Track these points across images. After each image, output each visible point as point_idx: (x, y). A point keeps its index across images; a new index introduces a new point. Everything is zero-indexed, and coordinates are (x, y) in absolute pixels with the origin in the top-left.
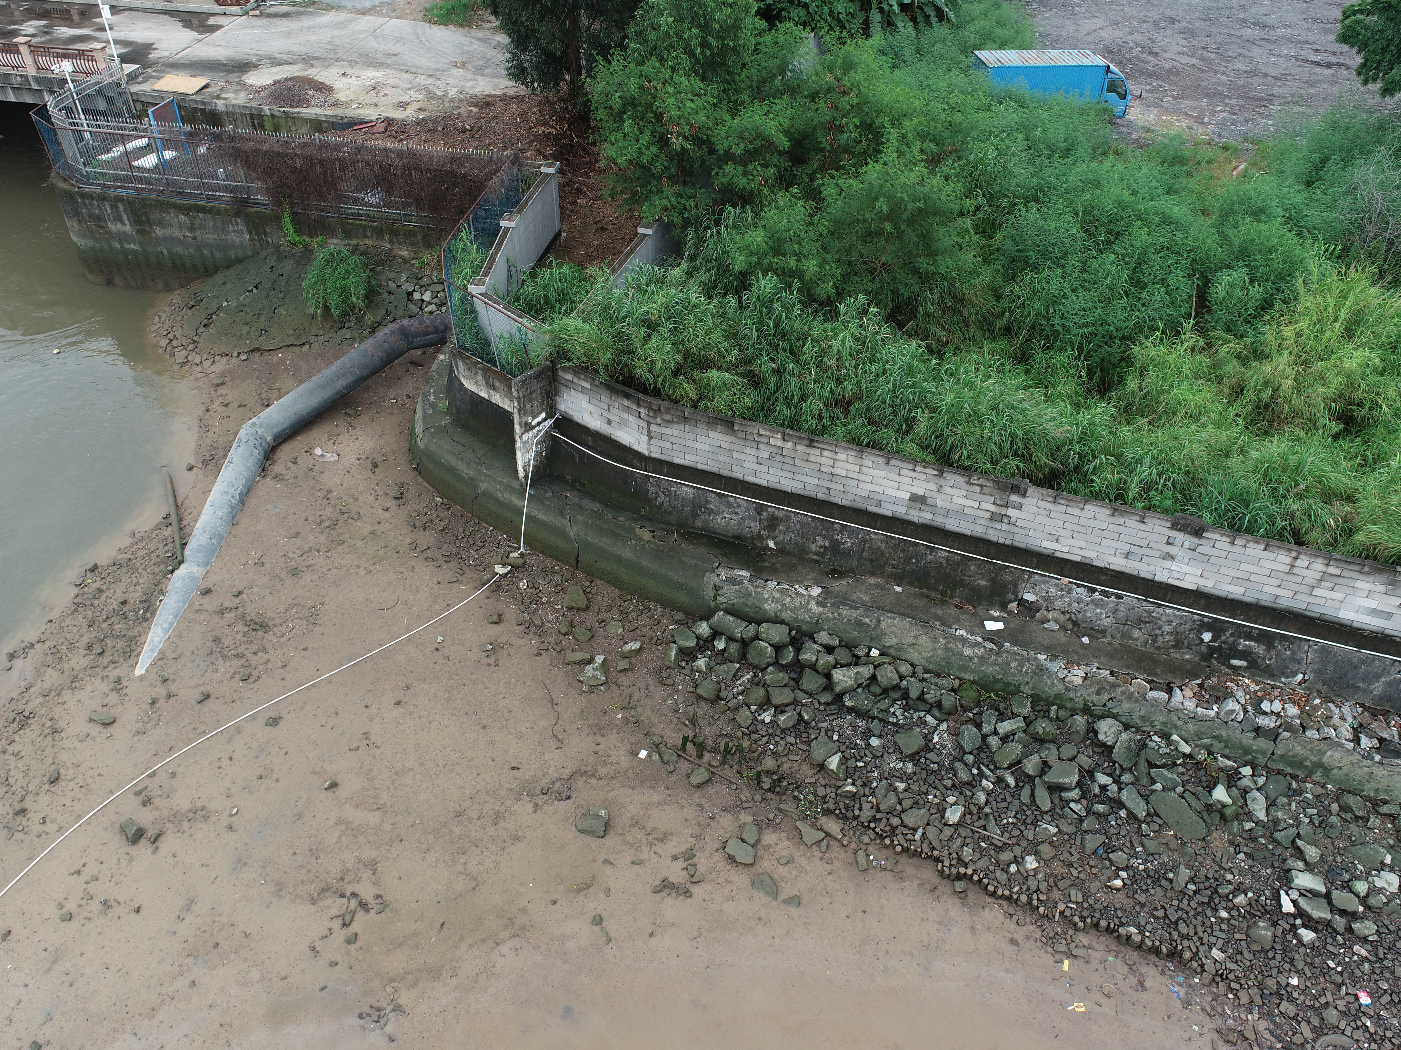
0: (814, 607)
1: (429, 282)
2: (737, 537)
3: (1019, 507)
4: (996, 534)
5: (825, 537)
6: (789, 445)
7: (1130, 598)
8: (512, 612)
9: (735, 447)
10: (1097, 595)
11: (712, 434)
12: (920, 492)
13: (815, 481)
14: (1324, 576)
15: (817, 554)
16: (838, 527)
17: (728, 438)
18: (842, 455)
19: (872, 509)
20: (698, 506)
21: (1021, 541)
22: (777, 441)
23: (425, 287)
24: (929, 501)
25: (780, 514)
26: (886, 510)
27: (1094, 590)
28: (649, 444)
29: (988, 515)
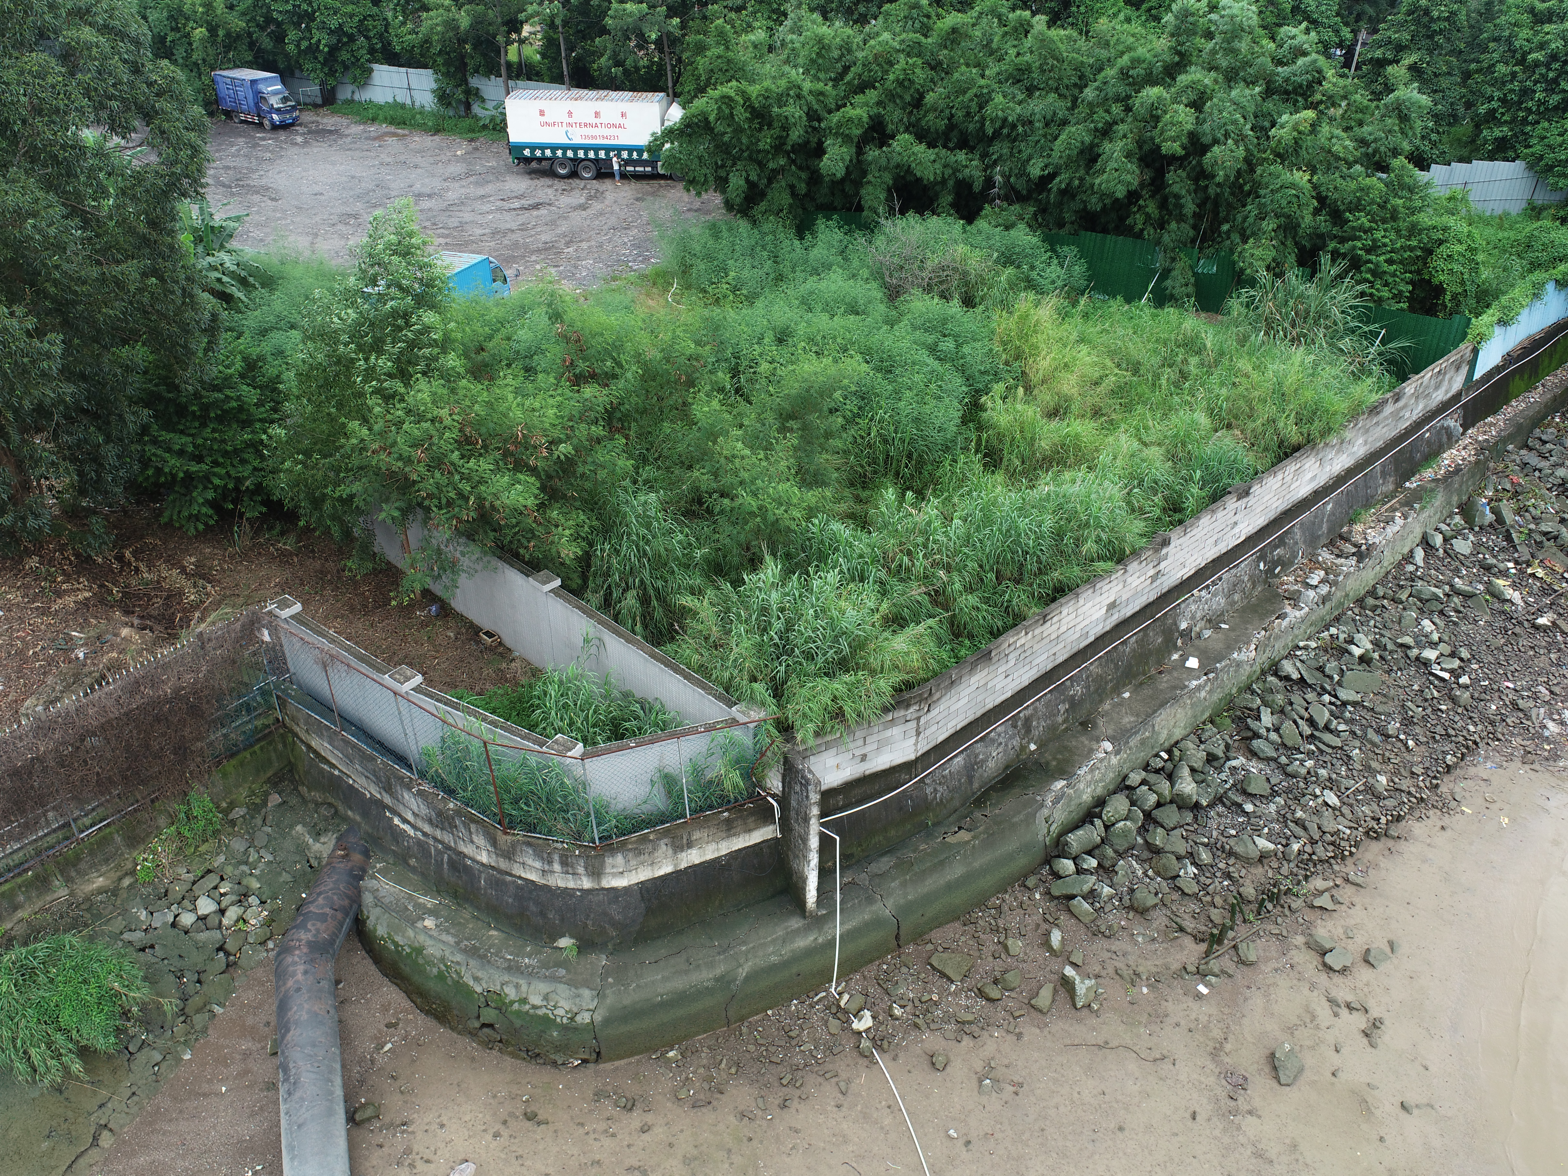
0: (1114, 760)
1: (187, 887)
2: (1007, 767)
3: (1166, 557)
4: (1154, 594)
5: (1063, 702)
6: (1030, 635)
7: (1226, 575)
8: (931, 1040)
9: (990, 677)
10: (1211, 587)
11: (974, 679)
12: (1113, 599)
13: (1045, 656)
14: (1296, 471)
15: (1064, 721)
16: (1068, 683)
17: (986, 672)
19: (1083, 645)
20: (970, 768)
22: (1021, 640)
23: (189, 898)
24: (1118, 602)
25: (1028, 713)
27: (1207, 587)
28: (916, 744)
29: (1148, 581)
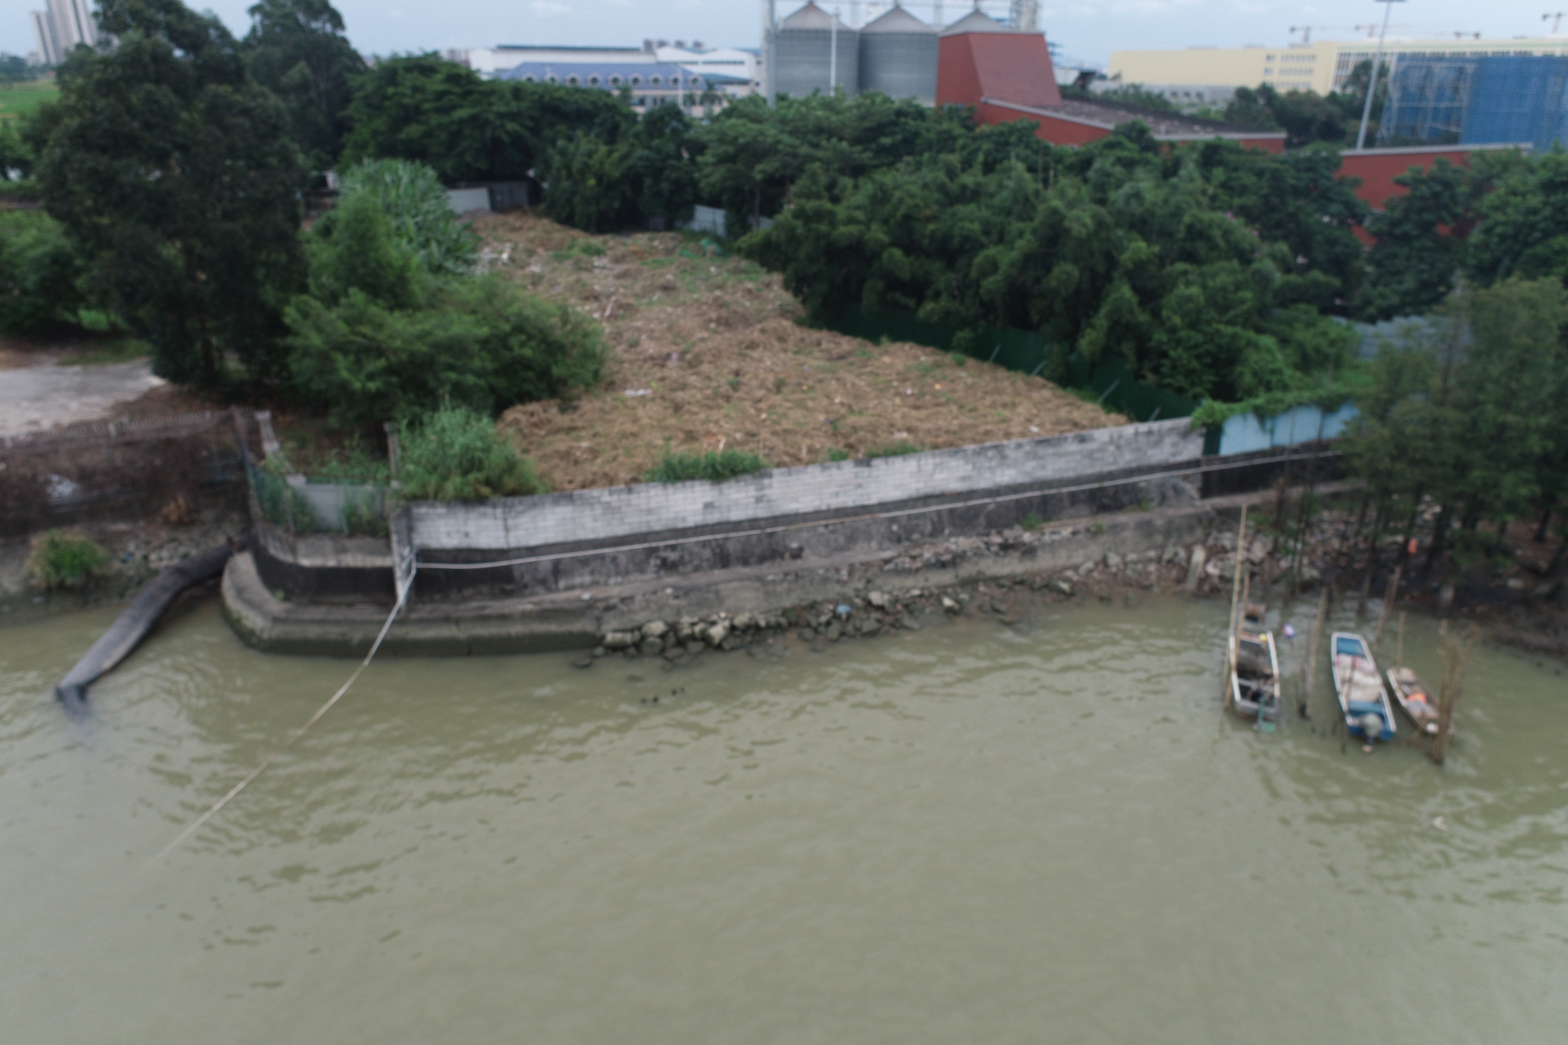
3: (770, 486)
4: (761, 512)
6: (615, 498)
7: (847, 522)
10: (831, 528)
11: (558, 510)
12: (708, 499)
13: (639, 520)
14: (936, 466)
17: (571, 509)
18: (653, 492)
19: (680, 525)
21: (777, 511)
22: (606, 497)
24: (717, 504)
25: (617, 555)
26: (691, 522)
27: (828, 525)
28: (506, 537)
29: (753, 500)
